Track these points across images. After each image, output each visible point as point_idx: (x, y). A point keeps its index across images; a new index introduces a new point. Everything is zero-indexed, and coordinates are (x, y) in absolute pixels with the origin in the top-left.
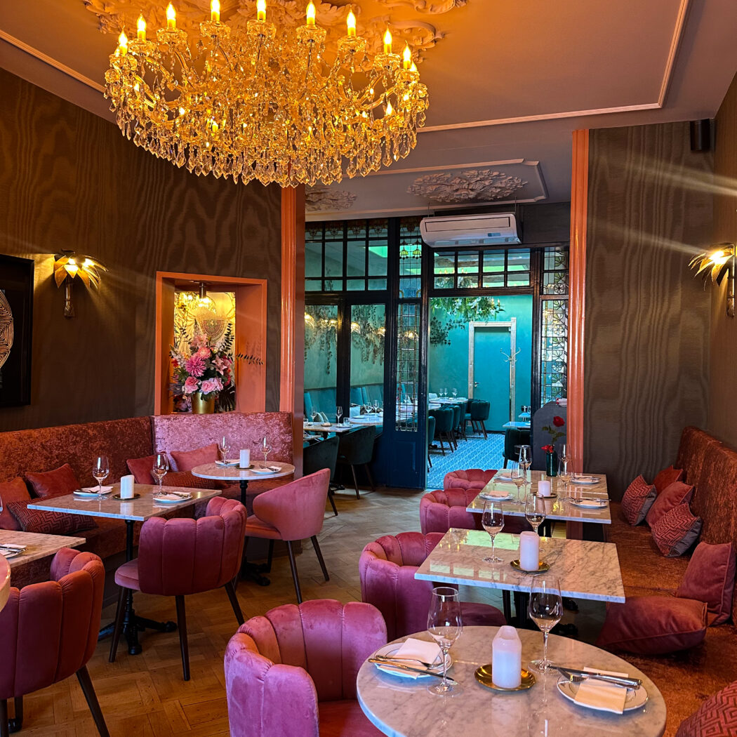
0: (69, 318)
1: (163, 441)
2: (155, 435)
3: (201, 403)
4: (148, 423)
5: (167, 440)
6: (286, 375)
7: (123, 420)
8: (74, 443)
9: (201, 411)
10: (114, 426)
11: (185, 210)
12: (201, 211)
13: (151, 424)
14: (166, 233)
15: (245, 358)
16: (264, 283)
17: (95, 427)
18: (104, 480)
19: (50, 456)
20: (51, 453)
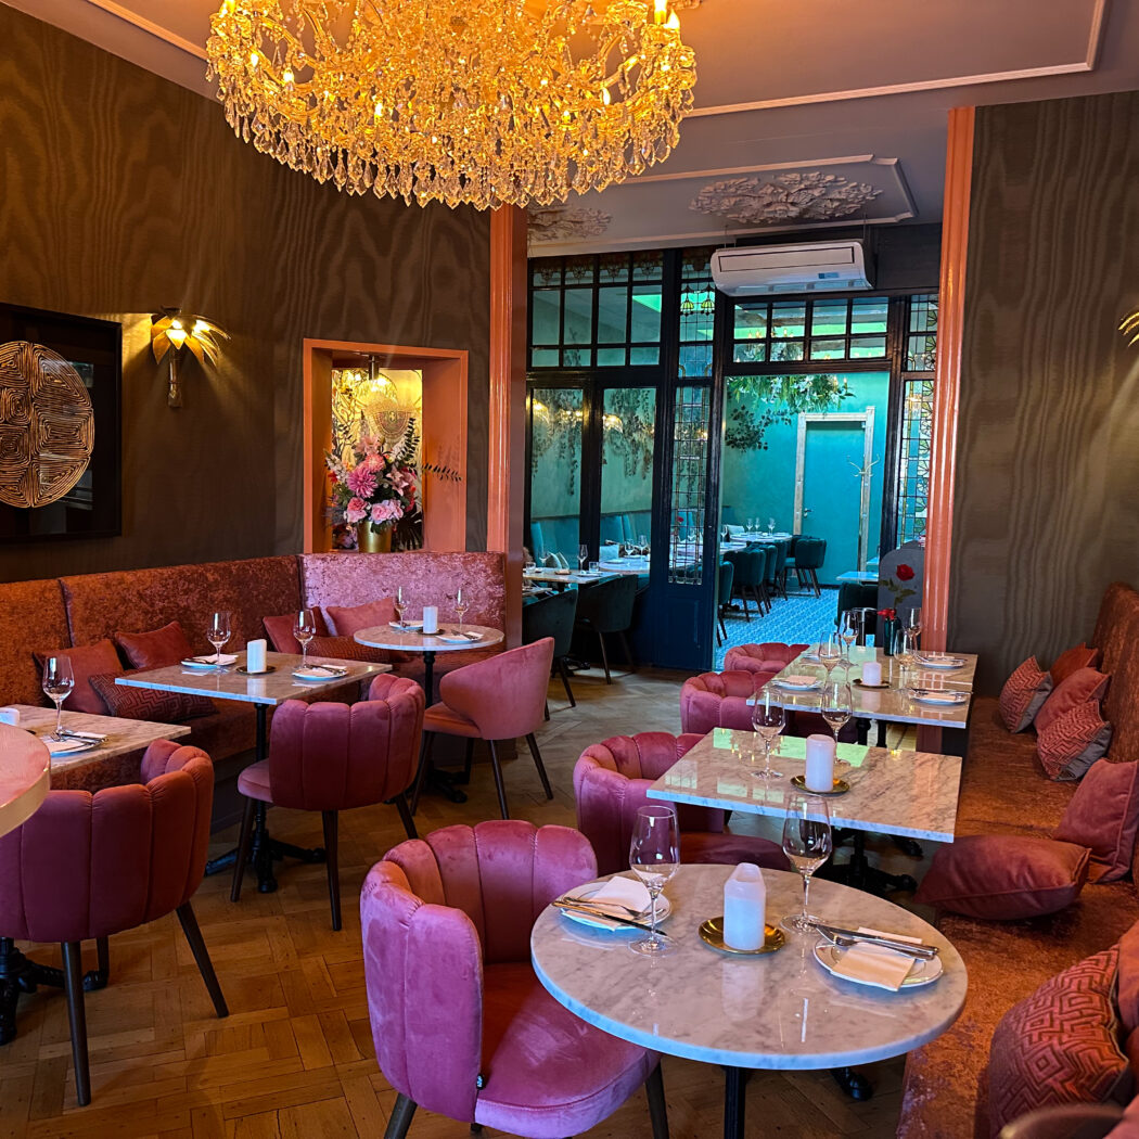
0: (175, 409)
1: (316, 591)
2: (304, 582)
3: (372, 537)
4: (295, 565)
5: (321, 591)
6: (496, 497)
7: (258, 560)
8: (186, 592)
9: (372, 548)
10: (244, 569)
11: (345, 242)
12: (369, 246)
13: (298, 566)
14: (317, 278)
15: (435, 470)
16: (463, 355)
17: (216, 570)
18: (224, 646)
19: (151, 610)
20: (152, 605)
